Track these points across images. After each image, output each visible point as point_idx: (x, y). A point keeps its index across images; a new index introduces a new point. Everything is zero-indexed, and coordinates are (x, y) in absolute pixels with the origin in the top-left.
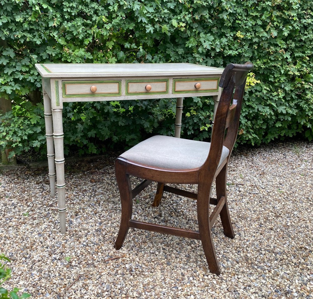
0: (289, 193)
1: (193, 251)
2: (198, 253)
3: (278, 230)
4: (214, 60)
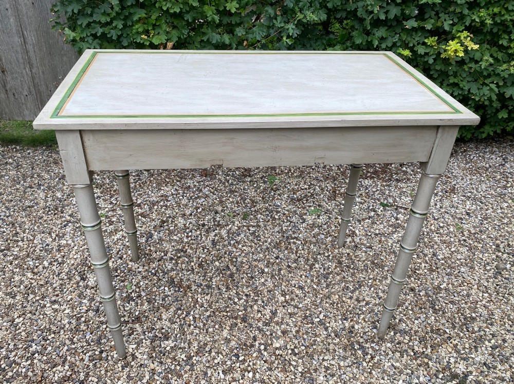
0: (473, 231)
4: (400, 8)
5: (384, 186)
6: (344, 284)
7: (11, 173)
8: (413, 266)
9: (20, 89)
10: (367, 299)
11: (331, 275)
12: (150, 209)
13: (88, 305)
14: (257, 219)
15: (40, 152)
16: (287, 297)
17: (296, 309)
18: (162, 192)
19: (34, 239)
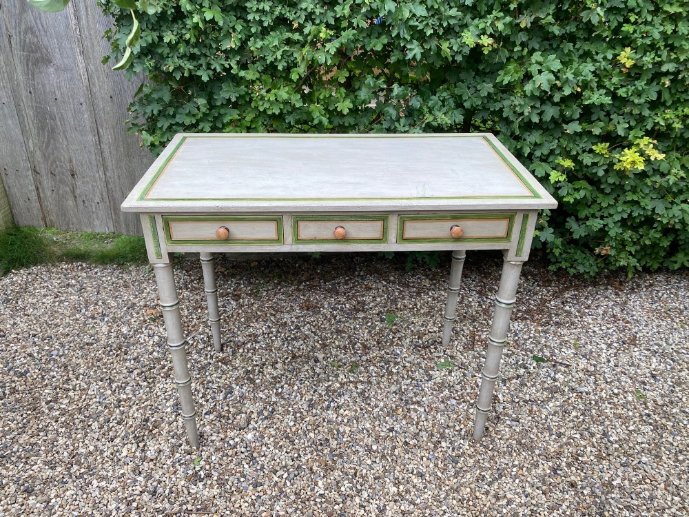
0: (660, 402)
1: (395, 501)
2: (402, 508)
3: (585, 492)
4: (559, 108)
5: (539, 332)
6: (478, 472)
7: (72, 297)
8: (575, 451)
9: (91, 196)
10: (509, 496)
11: (463, 459)
12: (234, 353)
13: (143, 484)
14: (368, 372)
15: (109, 271)
16: (401, 487)
17: (412, 506)
18: (251, 330)
19: (89, 389)
